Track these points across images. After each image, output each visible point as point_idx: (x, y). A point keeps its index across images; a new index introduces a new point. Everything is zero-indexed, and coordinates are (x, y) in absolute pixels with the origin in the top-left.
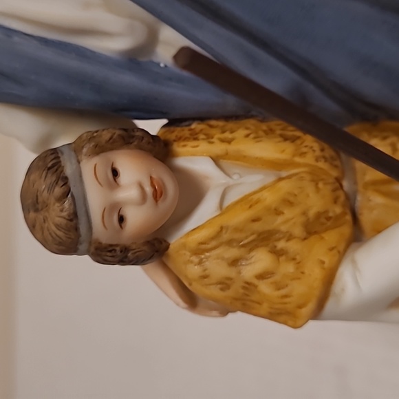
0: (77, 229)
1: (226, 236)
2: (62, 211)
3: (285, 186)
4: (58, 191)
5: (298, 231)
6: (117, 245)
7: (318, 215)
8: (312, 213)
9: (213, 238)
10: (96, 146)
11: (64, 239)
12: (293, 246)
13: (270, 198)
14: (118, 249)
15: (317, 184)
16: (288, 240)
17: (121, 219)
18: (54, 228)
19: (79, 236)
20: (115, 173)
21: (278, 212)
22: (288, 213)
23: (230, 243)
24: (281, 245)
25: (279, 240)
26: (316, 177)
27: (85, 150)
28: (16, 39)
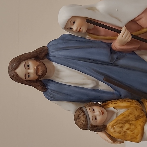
0: (87, 121)
1: (118, 122)
2: (84, 118)
3: (129, 110)
4: (83, 113)
5: (134, 119)
6: (96, 125)
7: (138, 116)
8: (136, 116)
9: (116, 123)
10: (89, 105)
11: (85, 123)
12: (133, 122)
13: (126, 113)
14: (96, 126)
15: (137, 110)
16: (132, 121)
17: (96, 119)
18: (83, 121)
19: (88, 123)
20: (94, 110)
21: (129, 116)
22: (131, 116)
23: (119, 123)
24: (131, 122)
25: (130, 122)
26: (136, 108)
27: (87, 106)
28: (71, 87)
